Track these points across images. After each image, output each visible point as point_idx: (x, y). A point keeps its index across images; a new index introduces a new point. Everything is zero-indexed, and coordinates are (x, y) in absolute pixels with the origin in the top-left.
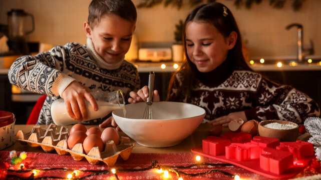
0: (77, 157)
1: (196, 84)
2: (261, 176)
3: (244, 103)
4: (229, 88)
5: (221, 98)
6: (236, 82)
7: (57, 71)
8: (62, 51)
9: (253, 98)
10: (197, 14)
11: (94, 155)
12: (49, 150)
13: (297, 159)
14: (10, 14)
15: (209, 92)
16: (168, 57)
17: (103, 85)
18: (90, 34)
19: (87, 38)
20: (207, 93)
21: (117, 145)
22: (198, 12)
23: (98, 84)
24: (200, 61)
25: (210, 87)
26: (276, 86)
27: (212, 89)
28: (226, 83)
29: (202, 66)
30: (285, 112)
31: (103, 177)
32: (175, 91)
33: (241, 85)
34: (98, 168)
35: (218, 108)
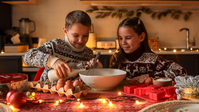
0: (61, 94)
1: (124, 60)
2: (149, 101)
3: (148, 70)
4: (141, 62)
5: (137, 67)
6: (144, 59)
7: (49, 55)
8: (51, 43)
9: (153, 67)
10: (124, 23)
11: (70, 92)
12: (47, 92)
13: (167, 94)
14: (21, 21)
15: (131, 64)
16: (114, 47)
17: (75, 60)
18: (67, 33)
19: (65, 35)
20: (130, 64)
21: (81, 88)
22: (125, 22)
23: (72, 60)
24: (126, 47)
25: (132, 61)
26: (165, 61)
27: (132, 63)
28: (139, 59)
29: (127, 50)
30: (169, 74)
31: (74, 102)
32: (114, 63)
33: (147, 60)
34: (71, 99)
35: (135, 72)
